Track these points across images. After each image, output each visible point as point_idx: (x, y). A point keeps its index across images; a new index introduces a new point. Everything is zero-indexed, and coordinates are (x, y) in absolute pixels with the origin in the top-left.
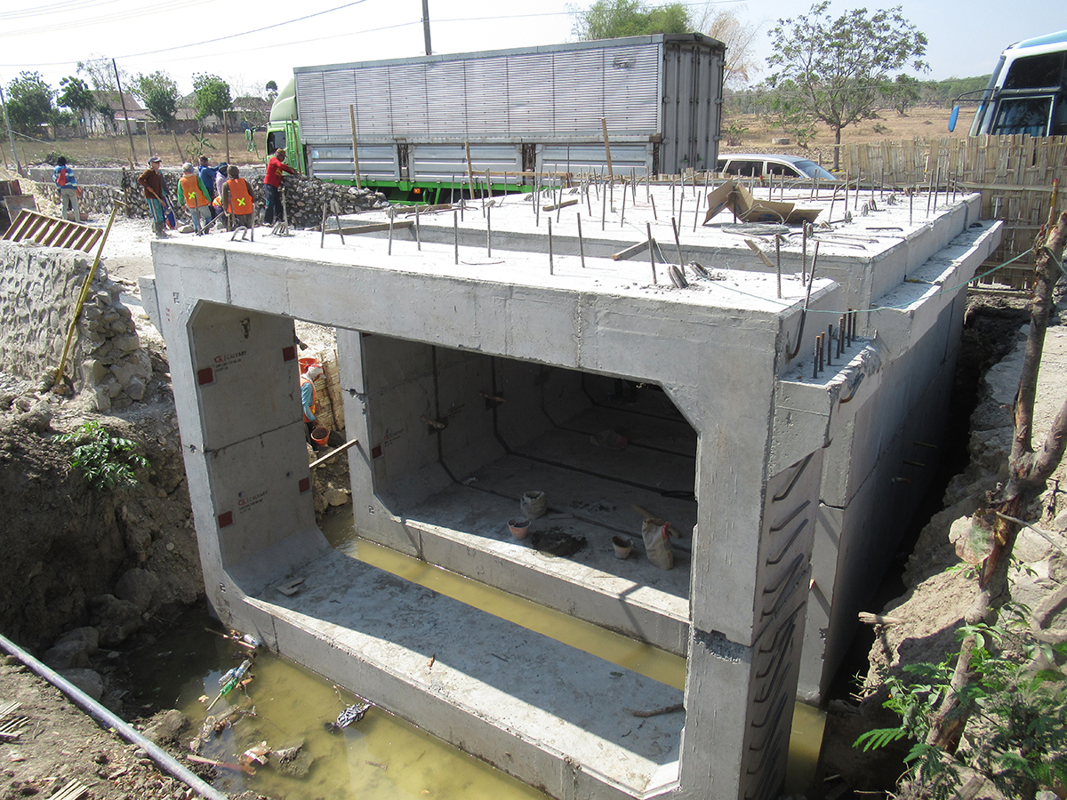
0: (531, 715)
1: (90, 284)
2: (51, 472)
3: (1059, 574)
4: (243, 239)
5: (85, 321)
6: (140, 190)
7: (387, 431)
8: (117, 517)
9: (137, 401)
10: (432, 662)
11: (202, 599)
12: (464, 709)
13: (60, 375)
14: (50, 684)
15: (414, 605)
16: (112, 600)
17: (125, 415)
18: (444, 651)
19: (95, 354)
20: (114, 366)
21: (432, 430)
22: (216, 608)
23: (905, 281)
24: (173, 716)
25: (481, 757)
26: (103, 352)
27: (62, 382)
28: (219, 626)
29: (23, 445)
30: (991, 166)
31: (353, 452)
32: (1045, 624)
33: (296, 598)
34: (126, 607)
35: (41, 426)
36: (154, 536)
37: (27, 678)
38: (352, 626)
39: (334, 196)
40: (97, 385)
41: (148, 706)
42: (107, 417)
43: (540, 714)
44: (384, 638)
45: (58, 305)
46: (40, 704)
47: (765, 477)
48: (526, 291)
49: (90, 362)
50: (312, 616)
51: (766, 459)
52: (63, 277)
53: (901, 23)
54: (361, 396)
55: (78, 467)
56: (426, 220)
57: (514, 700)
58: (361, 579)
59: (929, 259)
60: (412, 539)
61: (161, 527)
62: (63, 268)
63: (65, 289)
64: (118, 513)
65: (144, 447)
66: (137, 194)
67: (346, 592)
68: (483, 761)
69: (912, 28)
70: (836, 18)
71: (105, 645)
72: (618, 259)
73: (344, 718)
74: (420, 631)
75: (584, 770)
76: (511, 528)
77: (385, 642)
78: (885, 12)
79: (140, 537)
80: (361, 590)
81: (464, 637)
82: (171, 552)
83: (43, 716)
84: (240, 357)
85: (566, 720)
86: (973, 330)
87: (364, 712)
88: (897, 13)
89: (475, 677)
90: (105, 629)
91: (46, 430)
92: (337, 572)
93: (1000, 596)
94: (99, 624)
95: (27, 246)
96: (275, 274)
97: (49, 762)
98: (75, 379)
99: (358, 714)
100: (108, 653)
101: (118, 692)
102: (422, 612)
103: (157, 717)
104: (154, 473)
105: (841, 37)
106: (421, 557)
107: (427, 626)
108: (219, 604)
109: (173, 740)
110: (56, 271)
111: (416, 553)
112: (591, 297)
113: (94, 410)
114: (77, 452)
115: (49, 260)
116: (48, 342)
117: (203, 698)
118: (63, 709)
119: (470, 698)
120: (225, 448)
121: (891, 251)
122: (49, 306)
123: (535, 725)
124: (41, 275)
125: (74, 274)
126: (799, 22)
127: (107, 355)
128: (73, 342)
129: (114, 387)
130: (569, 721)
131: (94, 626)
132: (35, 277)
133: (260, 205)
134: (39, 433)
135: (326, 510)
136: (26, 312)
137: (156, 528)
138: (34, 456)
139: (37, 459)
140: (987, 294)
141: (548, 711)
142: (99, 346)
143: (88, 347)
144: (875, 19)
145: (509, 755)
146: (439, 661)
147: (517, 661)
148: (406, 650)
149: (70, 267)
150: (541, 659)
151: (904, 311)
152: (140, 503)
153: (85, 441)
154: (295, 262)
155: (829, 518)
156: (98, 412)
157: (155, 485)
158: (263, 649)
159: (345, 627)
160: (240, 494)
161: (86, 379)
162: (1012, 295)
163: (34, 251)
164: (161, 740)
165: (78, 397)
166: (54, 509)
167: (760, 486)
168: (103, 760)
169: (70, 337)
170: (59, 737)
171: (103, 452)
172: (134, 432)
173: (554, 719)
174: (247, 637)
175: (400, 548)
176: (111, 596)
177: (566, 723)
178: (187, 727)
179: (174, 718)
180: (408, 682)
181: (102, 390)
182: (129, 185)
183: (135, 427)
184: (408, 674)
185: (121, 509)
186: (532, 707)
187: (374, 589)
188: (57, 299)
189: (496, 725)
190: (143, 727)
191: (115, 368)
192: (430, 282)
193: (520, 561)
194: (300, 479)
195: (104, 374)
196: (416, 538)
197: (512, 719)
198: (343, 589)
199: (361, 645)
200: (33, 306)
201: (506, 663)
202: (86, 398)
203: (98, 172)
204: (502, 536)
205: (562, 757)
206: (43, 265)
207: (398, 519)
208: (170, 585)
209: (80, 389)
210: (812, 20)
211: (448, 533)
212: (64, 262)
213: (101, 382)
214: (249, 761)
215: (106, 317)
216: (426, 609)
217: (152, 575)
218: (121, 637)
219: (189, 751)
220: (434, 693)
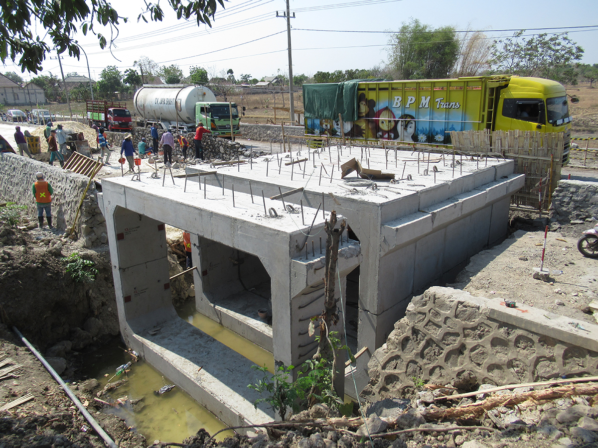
0: (232, 395)
1: (86, 192)
2: (57, 273)
4: (137, 180)
5: (83, 208)
6: (139, 136)
7: (211, 264)
9: (104, 243)
10: (200, 369)
11: (119, 334)
12: (206, 390)
13: (73, 230)
14: (38, 360)
15: (203, 344)
16: (79, 330)
17: (97, 249)
18: (207, 365)
19: (86, 222)
22: (124, 338)
23: (419, 211)
24: (94, 381)
25: (212, 412)
26: (90, 221)
27: (74, 234)
28: (125, 347)
29: (47, 261)
30: (521, 146)
31: (195, 271)
32: (384, 368)
33: (155, 336)
34: (85, 334)
35: (57, 254)
36: (103, 304)
37: (30, 357)
38: (173, 351)
39: (222, 145)
40: (86, 236)
41: (86, 376)
42: (89, 250)
43: (237, 396)
44: (184, 357)
45: (75, 200)
46: (31, 367)
47: (290, 298)
48: (217, 215)
49: (84, 226)
50: (158, 345)
51: (290, 291)
52: (77, 188)
53: (567, 41)
54: (198, 247)
55: (69, 272)
57: (228, 388)
58: (185, 331)
59: (449, 199)
60: (217, 315)
61: (107, 300)
62: (77, 184)
63: (78, 193)
64: (87, 293)
65: (103, 264)
66: (138, 138)
67: (176, 336)
68: (213, 414)
69: (574, 44)
70: (528, 39)
71: (74, 349)
72: (273, 199)
73: (163, 389)
74: (201, 355)
75: (245, 420)
76: (260, 314)
78: (558, 36)
79: (96, 304)
80: (183, 336)
81: (218, 360)
82: (110, 312)
83: (31, 371)
84: (137, 229)
86: (514, 229)
87: (172, 388)
88: (565, 36)
89: (216, 377)
90: (75, 342)
91: (59, 255)
92: (176, 327)
94: (73, 340)
95: (66, 173)
96: (140, 198)
97: (26, 386)
98: (78, 232)
99: (168, 389)
100: (74, 353)
102: (205, 347)
103: (87, 381)
104: (106, 276)
106: (221, 323)
107: (205, 354)
108: (125, 336)
109: (91, 391)
110: (75, 185)
111: (219, 322)
112: (235, 219)
113: (84, 247)
114: (68, 266)
115: (73, 180)
116: (70, 215)
118: (39, 369)
119: (210, 386)
120: (128, 268)
121: (400, 199)
122: (71, 200)
123: (232, 400)
124: (70, 186)
125: (81, 187)
126: (507, 42)
127: (92, 223)
128: (79, 216)
129: (94, 237)
130: (248, 400)
131: (71, 341)
132: (68, 187)
134: (56, 257)
135: (187, 298)
136: (64, 201)
137: (104, 300)
138: (51, 266)
139: (53, 267)
140: (522, 211)
141: (240, 395)
142: (88, 219)
143: (84, 219)
144: (552, 40)
145: (221, 412)
146: (204, 369)
147: (237, 372)
148: (191, 363)
149: (79, 184)
150: (248, 372)
151: (393, 228)
152: (99, 289)
153: (73, 261)
156: (86, 248)
157: (107, 281)
158: (140, 358)
159: (170, 350)
160: (135, 288)
161: (82, 233)
162: (534, 212)
163: (69, 175)
164: (86, 390)
165: (79, 241)
166: (57, 289)
167: (289, 302)
168: (47, 389)
169: (77, 214)
170: (35, 379)
171: (80, 266)
173: (241, 398)
174: (134, 352)
175: (213, 319)
176: (79, 328)
177: (246, 400)
178: (98, 386)
179: (94, 382)
180: (187, 376)
181: (88, 238)
182: (135, 134)
183: (100, 255)
184: (188, 373)
185: (89, 291)
186: (234, 392)
187: (189, 335)
188: (75, 197)
189: (216, 398)
191: (95, 229)
192: (187, 207)
193: (259, 329)
194: (166, 283)
195: (89, 231)
196: (219, 314)
197: (224, 396)
198: (176, 334)
199: (174, 359)
200: (66, 200)
201: (231, 373)
202: (82, 241)
204: (255, 317)
205: (238, 414)
206: (71, 182)
207: (212, 305)
208: (107, 326)
209: (80, 237)
210: (514, 41)
211: (231, 313)
212: (78, 181)
213: (88, 235)
214: (118, 403)
215: (93, 206)
216: (207, 346)
217: (100, 322)
218: (82, 346)
219: (96, 396)
220: (196, 382)
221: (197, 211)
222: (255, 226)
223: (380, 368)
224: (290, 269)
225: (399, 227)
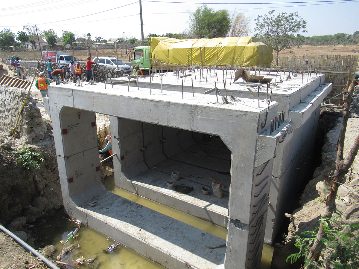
0: (174, 248)
1: (26, 100)
2: (11, 164)
3: (352, 201)
4: (79, 85)
5: (24, 112)
6: (44, 69)
7: (126, 151)
8: (33, 179)
9: (42, 140)
10: (141, 230)
11: (62, 207)
12: (152, 246)
13: (15, 130)
14: (9, 236)
15: (135, 210)
16: (31, 208)
17: (37, 144)
18: (145, 226)
19: (27, 124)
20: (34, 128)
21: (141, 150)
22: (67, 210)
23: (300, 102)
24: (51, 247)
25: (157, 262)
26: (30, 123)
27: (16, 133)
28: (68, 217)
29: (2, 154)
30: (328, 65)
31: (115, 158)
32: (348, 218)
33: (94, 207)
34: (36, 210)
35: (8, 148)
36: (46, 186)
37: (1, 234)
38: (113, 217)
39: (110, 72)
41: (43, 244)
42: (31, 145)
43: (177, 248)
44: (124, 221)
45: (15, 107)
46: (6, 243)
47: (254, 167)
48: (175, 104)
49: (26, 126)
50: (100, 213)
51: (254, 161)
52: (17, 97)
53: (298, 17)
54: (118, 139)
55: (21, 162)
56: (141, 80)
57: (168, 243)
58: (117, 201)
59: (308, 95)
60: (134, 187)
61: (48, 183)
62: (17, 95)
63: (18, 102)
64: (34, 178)
65: (43, 155)
67: (111, 205)
69: (302, 19)
70: (276, 16)
71: (28, 223)
72: (205, 94)
73: (110, 248)
74: (137, 219)
75: (192, 267)
76: (168, 184)
77: (124, 222)
78: (293, 14)
79: (41, 186)
80: (117, 205)
81: (151, 221)
82: (52, 191)
83: (6, 247)
84: (77, 125)
85: (186, 249)
86: (322, 119)
87: (117, 246)
88: (297, 14)
89: (155, 235)
90: (29, 217)
91: (10, 149)
92: (108, 198)
93: (333, 208)
94: (26, 216)
95: (5, 87)
96: (89, 97)
97: (8, 263)
98: (20, 132)
99: (115, 247)
100: (30, 226)
101: (33, 239)
102: (137, 212)
103: (46, 248)
104: (46, 164)
105: (278, 22)
106: (137, 193)
107: (139, 217)
108: (68, 209)
109: (51, 256)
110: (15, 96)
111: (135, 192)
112: (196, 107)
113: (27, 143)
114: (20, 157)
115: (12, 92)
116: (11, 120)
117: (61, 241)
118: (13, 245)
119: (153, 242)
120: (71, 156)
121: (296, 92)
122: (12, 107)
123: (175, 251)
124: (10, 97)
125: (21, 96)
126: (265, 17)
127: (31, 124)
128: (20, 119)
129: (34, 135)
130: (187, 250)
131: (25, 216)
132: (8, 98)
133: (85, 74)
134: (7, 150)
135: (105, 177)
136: (3, 109)
137: (47, 183)
138: (6, 158)
139: (7, 159)
140: (327, 107)
141: (180, 246)
142: (29, 121)
143: (25, 121)
144: (289, 16)
145: (166, 262)
146: (143, 229)
147: (170, 229)
148: (132, 225)
149: (20, 94)
150: (178, 229)
151: (300, 112)
152: (42, 175)
153: (23, 153)
154: (96, 93)
155: (275, 182)
157: (47, 168)
159: (111, 217)
160: (76, 172)
161: (24, 132)
162: (335, 108)
163: (7, 89)
164: (47, 256)
165: (21, 138)
166: (12, 176)
167: (252, 170)
168: (27, 263)
169: (19, 118)
170: (12, 254)
171: (29, 157)
172: (40, 150)
173: (182, 249)
174: (77, 220)
175: (130, 191)
176: (31, 206)
177: (186, 250)
178: (56, 251)
179: (52, 248)
180: (132, 236)
181: (29, 136)
182: (40, 67)
183: (41, 148)
184: (132, 234)
185: (35, 176)
186: (175, 245)
187: (121, 204)
188: (15, 105)
189: (162, 251)
190: (41, 251)
191: (34, 129)
192: (142, 101)
193: (171, 195)
194: (97, 167)
195: (30, 131)
196: (135, 187)
197: (168, 249)
198: (111, 204)
199: (116, 223)
200: (7, 107)
201: (166, 230)
202: (24, 138)
203: (29, 62)
204: (165, 187)
205: (184, 262)
206: (10, 93)
207: (130, 181)
208: (51, 202)
209: (22, 135)
210: (269, 16)
211: (146, 185)
212: (17, 92)
213: (29, 133)
214: (77, 263)
215: (31, 111)
216: (139, 211)
217: (45, 199)
218: (34, 220)
219: (57, 259)
220: (141, 240)
221: (152, 103)
222: (218, 109)
223: (344, 219)
224: (257, 143)
225: (303, 111)
